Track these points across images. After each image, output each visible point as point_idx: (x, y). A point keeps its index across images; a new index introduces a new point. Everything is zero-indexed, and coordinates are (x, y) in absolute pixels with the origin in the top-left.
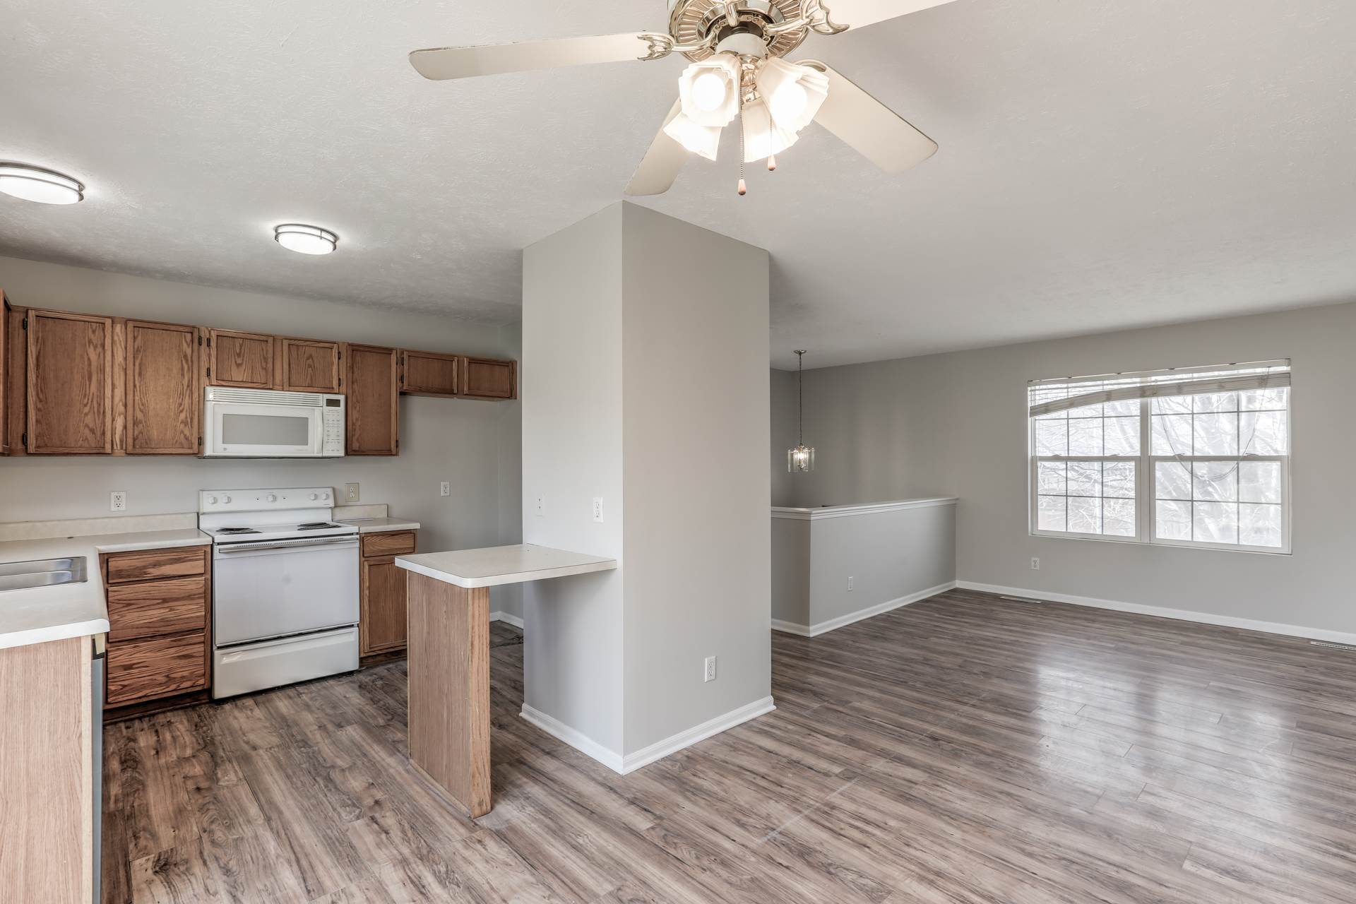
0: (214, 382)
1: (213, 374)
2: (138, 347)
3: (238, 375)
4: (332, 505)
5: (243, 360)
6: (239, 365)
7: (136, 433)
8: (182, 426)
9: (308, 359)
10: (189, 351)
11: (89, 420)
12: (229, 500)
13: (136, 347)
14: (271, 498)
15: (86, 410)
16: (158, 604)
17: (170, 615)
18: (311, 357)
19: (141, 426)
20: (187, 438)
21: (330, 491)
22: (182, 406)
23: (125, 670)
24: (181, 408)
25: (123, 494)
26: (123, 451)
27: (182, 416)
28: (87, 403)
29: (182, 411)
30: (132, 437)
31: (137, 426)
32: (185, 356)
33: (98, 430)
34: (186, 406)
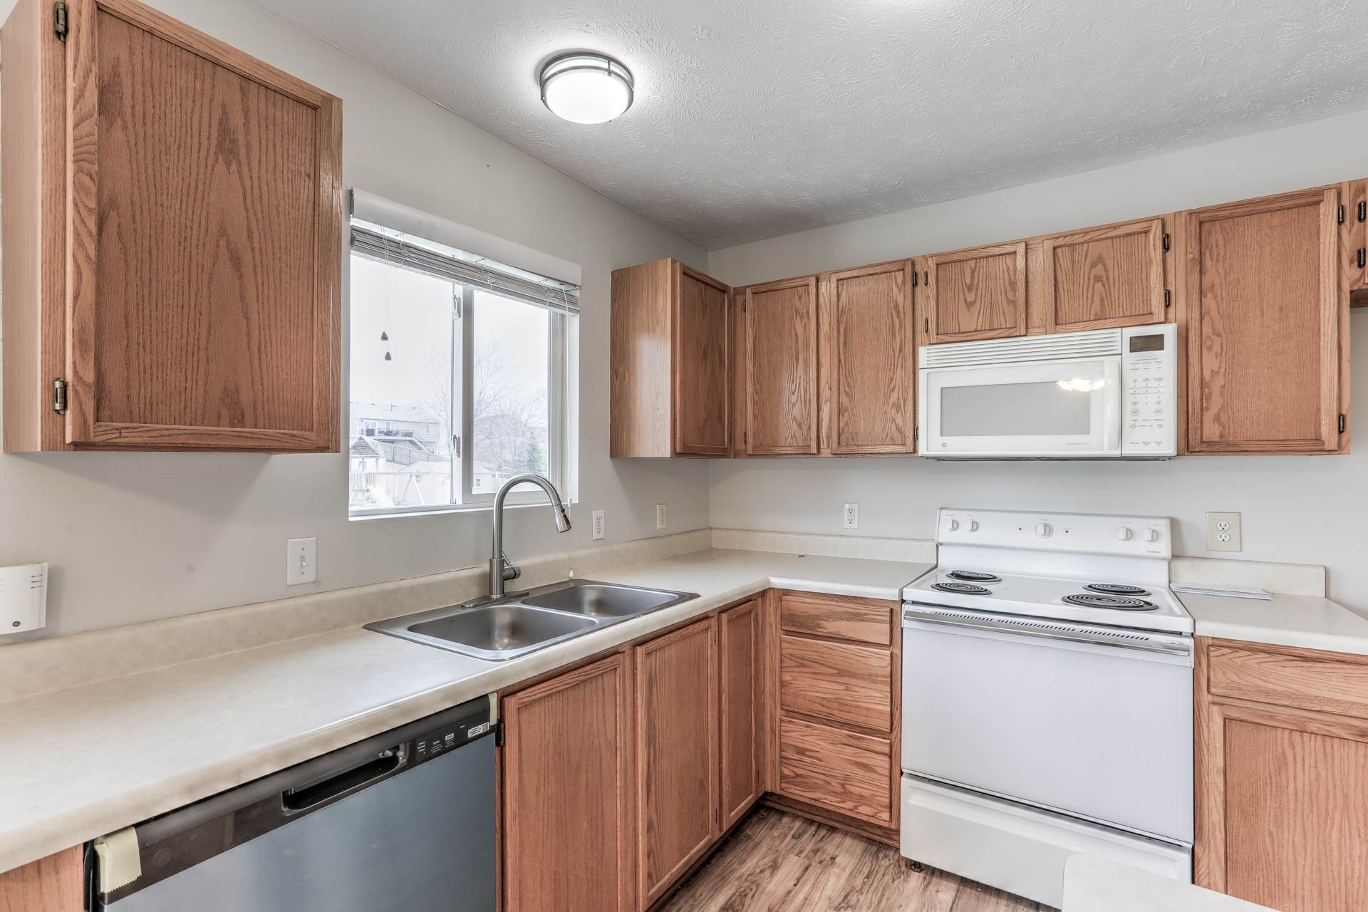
0: (934, 338)
1: (932, 327)
2: (843, 308)
3: (969, 321)
4: (1169, 555)
5: (976, 295)
6: (969, 305)
7: (842, 424)
8: (894, 411)
9: (1094, 265)
10: (900, 299)
11: (797, 411)
12: (975, 526)
13: (840, 308)
14: (1041, 530)
15: (794, 399)
16: (832, 674)
17: (846, 696)
18: (1100, 260)
19: (846, 415)
20: (899, 430)
21: (1163, 527)
22: (894, 382)
23: (798, 753)
24: (892, 386)
25: (855, 507)
26: (829, 451)
27: (894, 396)
28: (795, 390)
29: (893, 390)
30: (836, 431)
31: (843, 416)
32: (896, 306)
33: (805, 423)
34: (899, 381)
